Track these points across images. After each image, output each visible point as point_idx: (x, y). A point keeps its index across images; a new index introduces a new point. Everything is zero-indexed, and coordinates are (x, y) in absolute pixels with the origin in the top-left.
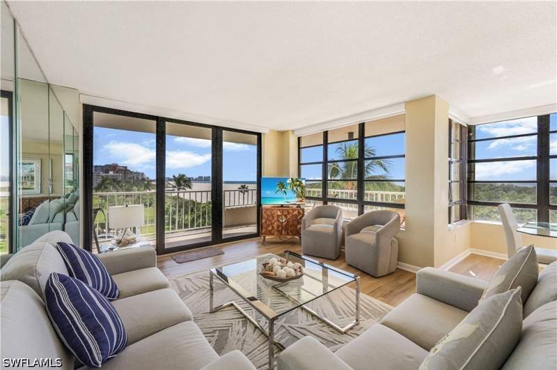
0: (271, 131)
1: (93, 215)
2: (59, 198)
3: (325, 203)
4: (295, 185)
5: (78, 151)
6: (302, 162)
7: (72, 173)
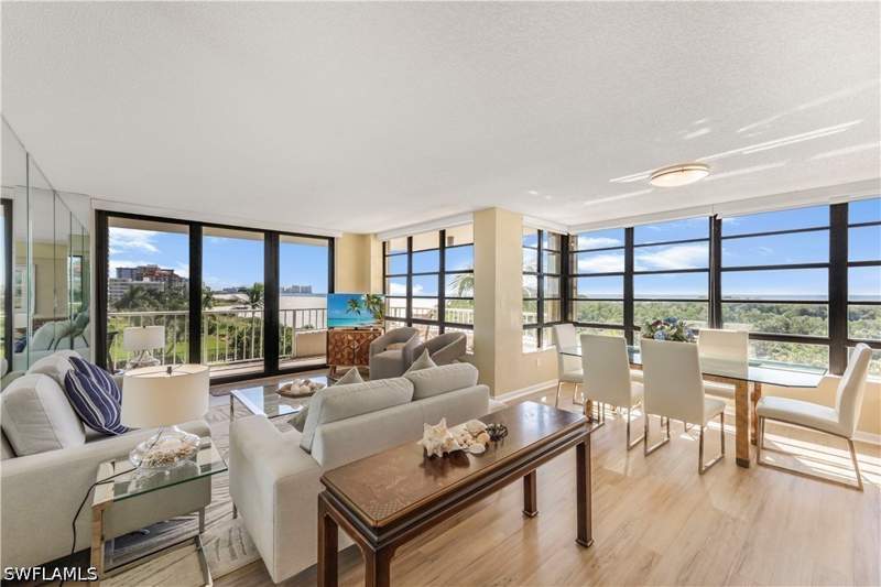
0: (345, 234)
1: (108, 341)
2: (64, 319)
3: (410, 325)
4: (372, 303)
5: (88, 252)
6: (387, 274)
7: (79, 279)
